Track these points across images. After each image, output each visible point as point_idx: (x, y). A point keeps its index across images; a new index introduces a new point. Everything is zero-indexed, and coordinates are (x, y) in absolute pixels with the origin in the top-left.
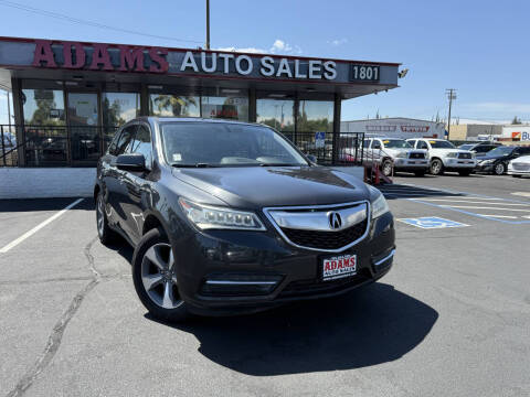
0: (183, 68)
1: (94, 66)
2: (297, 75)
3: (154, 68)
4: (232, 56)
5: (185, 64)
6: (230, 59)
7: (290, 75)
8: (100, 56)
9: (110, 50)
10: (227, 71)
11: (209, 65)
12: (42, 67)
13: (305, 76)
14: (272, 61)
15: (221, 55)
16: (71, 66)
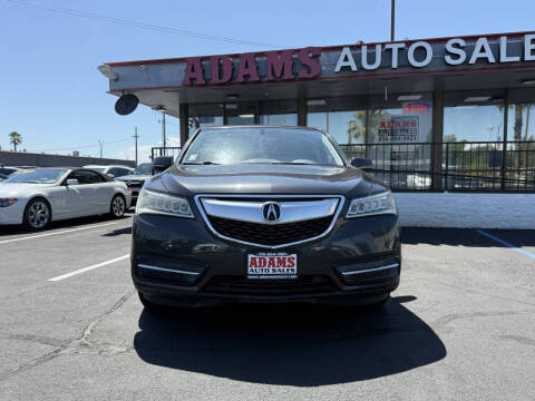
0: (338, 69)
1: (240, 79)
2: (504, 58)
3: (303, 74)
4: (403, 45)
5: (341, 63)
6: (399, 49)
7: (492, 60)
8: (247, 66)
9: (257, 59)
10: (395, 65)
11: (371, 60)
12: (192, 85)
13: (517, 59)
14: (462, 43)
15: (387, 46)
16: (218, 81)
